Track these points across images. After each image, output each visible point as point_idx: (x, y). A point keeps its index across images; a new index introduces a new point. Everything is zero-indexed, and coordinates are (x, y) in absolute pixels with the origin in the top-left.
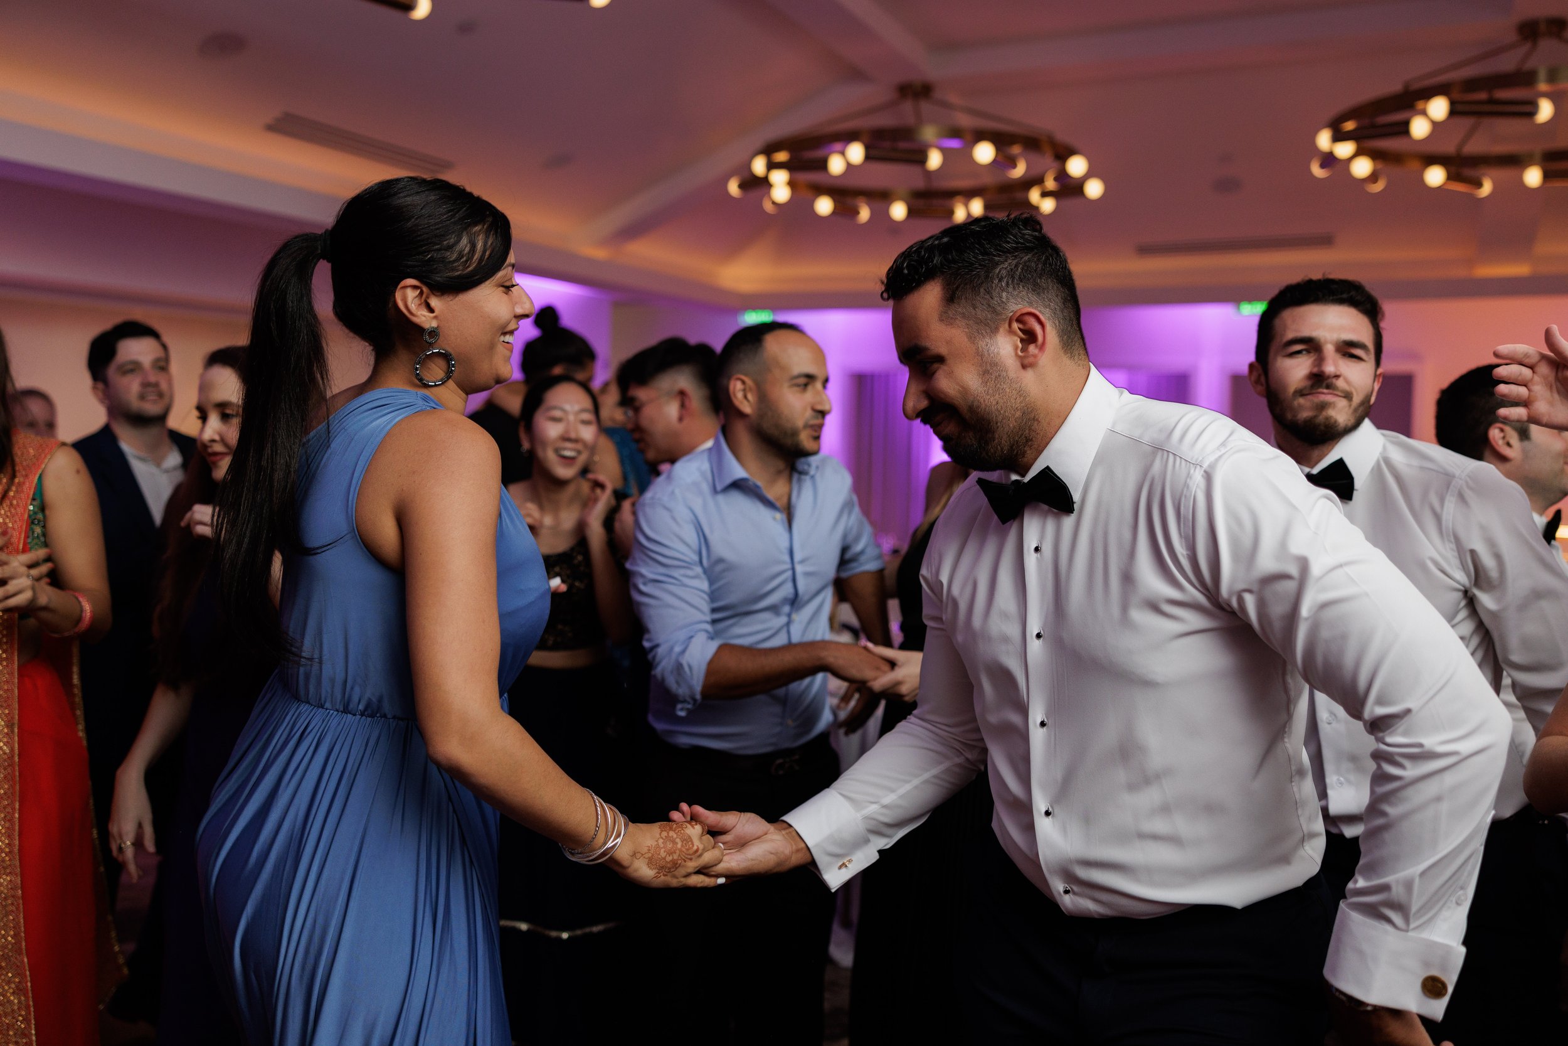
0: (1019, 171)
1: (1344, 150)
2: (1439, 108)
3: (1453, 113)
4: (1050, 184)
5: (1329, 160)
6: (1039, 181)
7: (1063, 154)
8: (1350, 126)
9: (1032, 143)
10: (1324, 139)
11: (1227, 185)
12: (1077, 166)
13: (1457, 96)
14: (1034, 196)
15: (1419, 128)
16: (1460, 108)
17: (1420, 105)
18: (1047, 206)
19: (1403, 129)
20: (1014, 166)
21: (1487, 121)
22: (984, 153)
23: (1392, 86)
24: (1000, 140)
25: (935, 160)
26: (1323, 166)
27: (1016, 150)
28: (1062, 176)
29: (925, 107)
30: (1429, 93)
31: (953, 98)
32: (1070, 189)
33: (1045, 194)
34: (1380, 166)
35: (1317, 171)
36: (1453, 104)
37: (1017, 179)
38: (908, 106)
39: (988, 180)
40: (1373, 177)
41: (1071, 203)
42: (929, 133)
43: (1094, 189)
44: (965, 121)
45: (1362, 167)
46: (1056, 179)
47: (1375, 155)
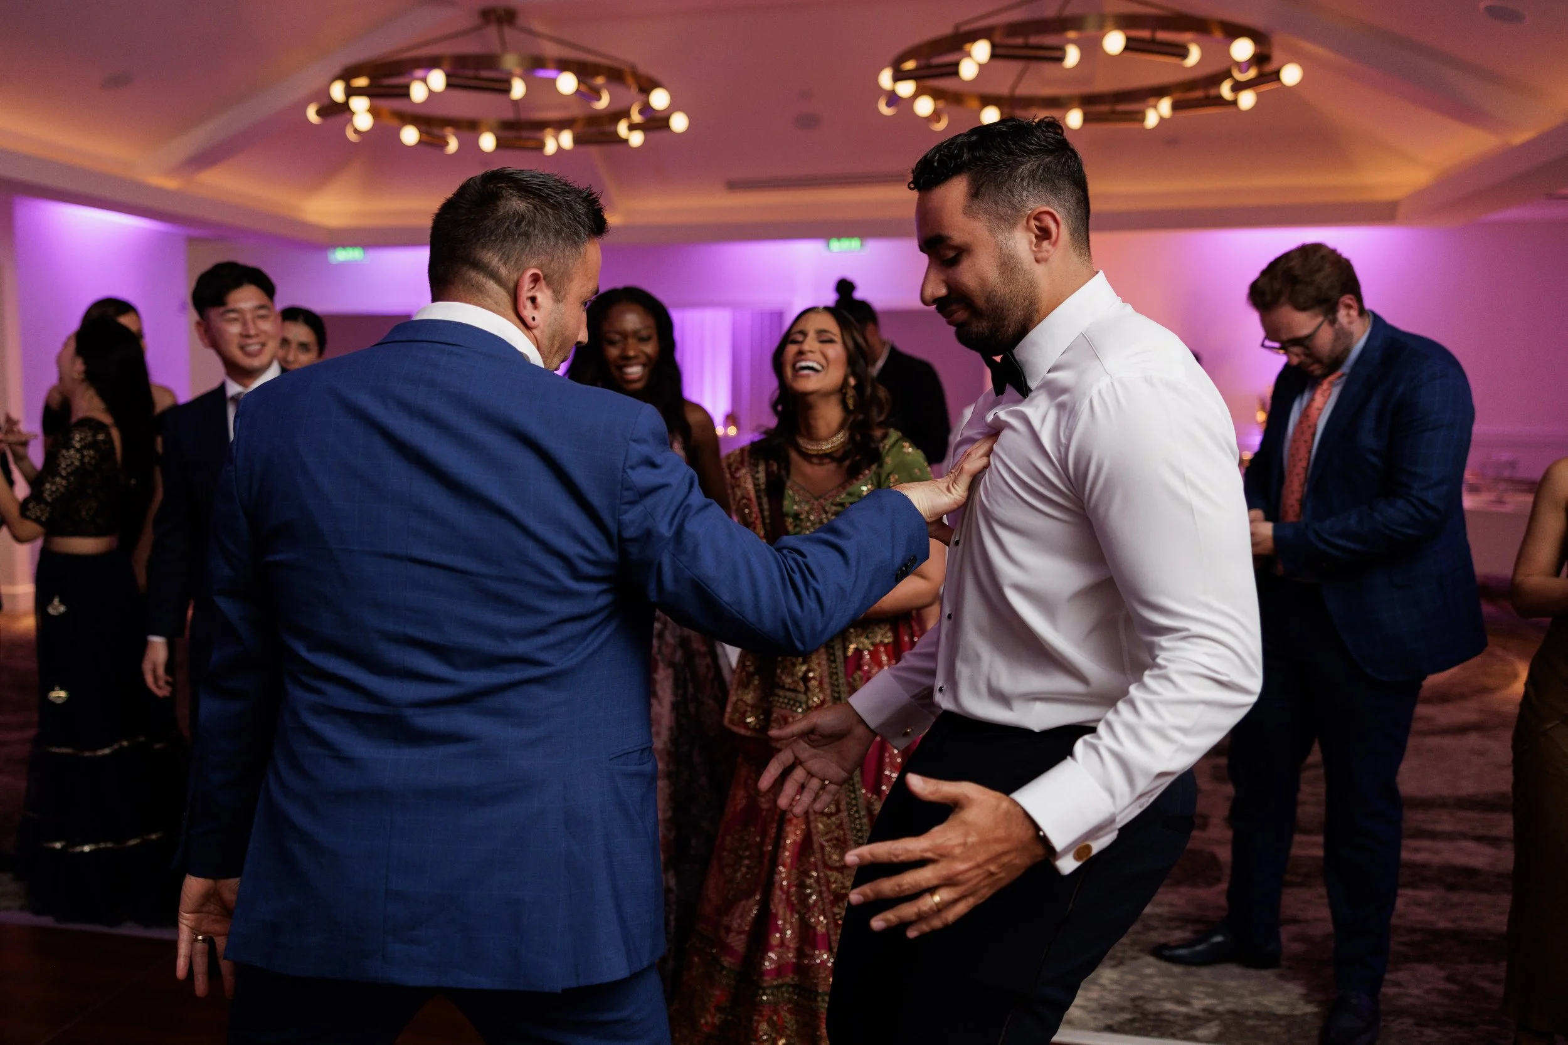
0: (603, 103)
1: (906, 89)
2: (981, 50)
3: (994, 56)
4: (636, 118)
5: (893, 99)
6: (626, 114)
7: (647, 86)
8: (910, 65)
9: (616, 75)
10: (885, 79)
11: (808, 122)
12: (659, 99)
13: (998, 39)
14: (622, 129)
15: (968, 70)
16: (999, 51)
17: (967, 47)
18: (636, 139)
19: (953, 70)
20: (599, 98)
21: (1034, 66)
22: (567, 83)
23: (944, 29)
24: (583, 71)
25: (518, 89)
26: (889, 105)
27: (600, 81)
28: (646, 109)
29: (509, 33)
30: (974, 36)
31: (539, 26)
32: (655, 123)
33: (632, 127)
34: (941, 104)
35: (885, 110)
36: (994, 46)
37: (603, 109)
38: (492, 31)
39: (577, 111)
40: (936, 116)
41: (658, 135)
42: (510, 62)
43: (679, 123)
44: (551, 50)
45: (925, 106)
46: (641, 112)
47: (936, 95)
